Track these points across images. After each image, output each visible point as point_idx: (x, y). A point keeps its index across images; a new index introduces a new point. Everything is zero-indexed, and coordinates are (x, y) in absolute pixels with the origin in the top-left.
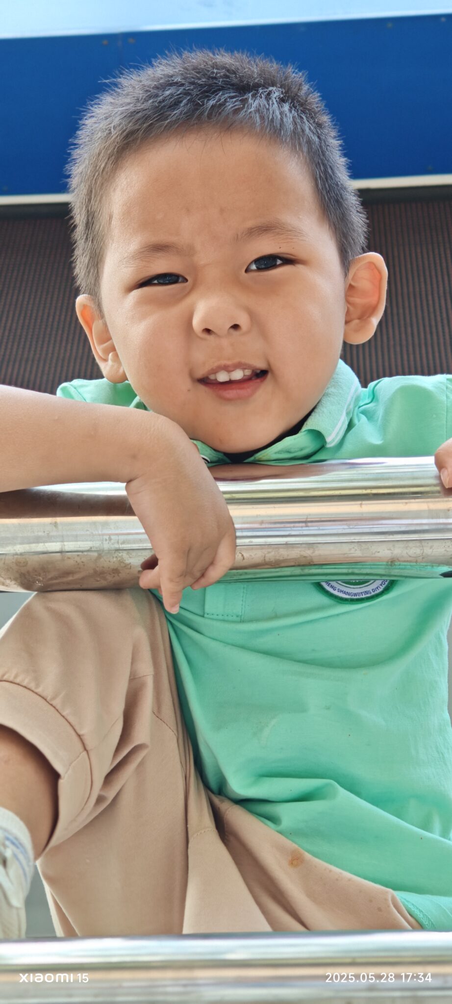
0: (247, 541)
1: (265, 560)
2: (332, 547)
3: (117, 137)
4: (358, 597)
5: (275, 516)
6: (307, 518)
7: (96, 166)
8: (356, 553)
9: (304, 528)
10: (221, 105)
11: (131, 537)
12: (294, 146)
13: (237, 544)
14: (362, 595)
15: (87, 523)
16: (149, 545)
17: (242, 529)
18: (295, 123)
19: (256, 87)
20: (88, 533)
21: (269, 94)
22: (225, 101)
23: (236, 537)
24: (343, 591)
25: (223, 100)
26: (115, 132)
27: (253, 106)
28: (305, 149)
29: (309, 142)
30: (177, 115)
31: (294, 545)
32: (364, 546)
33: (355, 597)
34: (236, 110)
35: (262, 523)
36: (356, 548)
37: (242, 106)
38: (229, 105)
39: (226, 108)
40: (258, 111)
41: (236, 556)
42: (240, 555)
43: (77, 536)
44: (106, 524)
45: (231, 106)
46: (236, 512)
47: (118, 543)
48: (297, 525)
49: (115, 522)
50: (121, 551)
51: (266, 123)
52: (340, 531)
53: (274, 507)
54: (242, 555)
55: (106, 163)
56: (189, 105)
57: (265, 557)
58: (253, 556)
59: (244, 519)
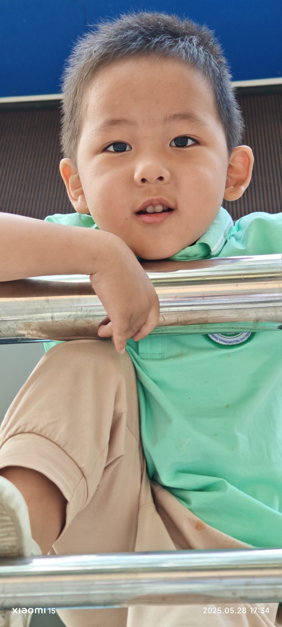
0: (166, 309)
1: (178, 321)
2: (219, 312)
3: (96, 57)
4: (231, 344)
5: (184, 293)
6: (203, 294)
7: (82, 75)
8: (233, 316)
9: (202, 301)
10: (162, 42)
11: (94, 308)
12: (204, 72)
13: (160, 311)
14: (234, 343)
15: (67, 300)
16: (105, 313)
17: (163, 302)
18: (206, 60)
19: (184, 34)
20: (68, 306)
21: (191, 40)
22: (165, 40)
23: (160, 307)
24: (222, 340)
25: (163, 39)
26: (95, 54)
27: (181, 45)
28: (211, 75)
29: (213, 71)
30: (134, 45)
31: (196, 311)
32: (240, 311)
33: (230, 344)
34: (171, 46)
35: (176, 297)
36: (234, 312)
37: (175, 44)
38: (167, 43)
39: (165, 44)
40: (184, 48)
41: (160, 319)
42: (162, 319)
43: (61, 308)
44: (79, 300)
45: (168, 43)
46: (159, 291)
47: (87, 311)
48: (197, 299)
49: (85, 299)
50: (88, 317)
51: (189, 56)
52: (224, 302)
53: (183, 288)
54: (164, 318)
55: (88, 73)
56: (142, 40)
57: (178, 319)
58: (171, 318)
59: (165, 296)
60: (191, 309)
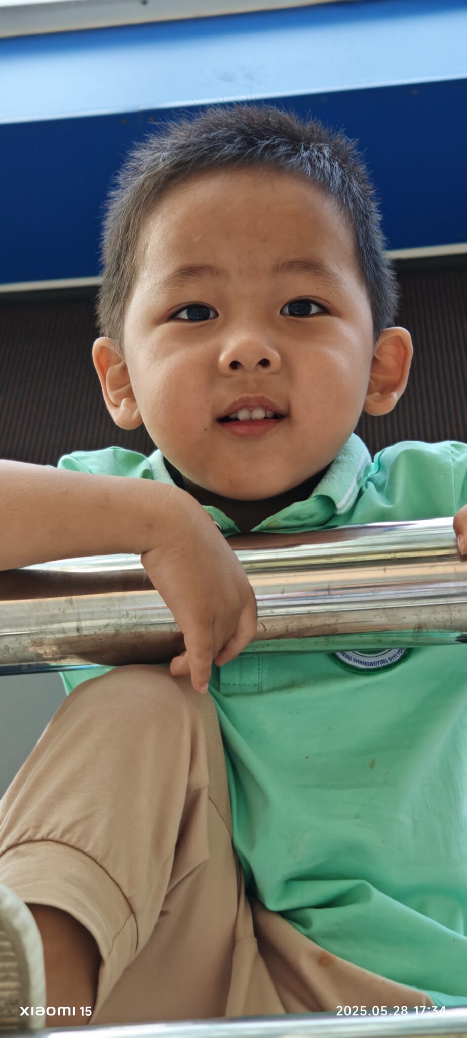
0: (268, 612)
1: (287, 630)
4: (374, 667)
8: (380, 620)
9: (327, 597)
10: (274, 147)
11: (149, 612)
14: (379, 665)
15: (102, 599)
17: (263, 600)
19: (309, 140)
20: (104, 609)
21: (321, 148)
22: (279, 144)
23: (257, 608)
24: (358, 661)
25: (276, 142)
26: (163, 163)
27: (305, 154)
28: (351, 207)
30: (228, 148)
31: (317, 614)
32: (390, 612)
33: (372, 667)
34: (288, 154)
36: (381, 614)
37: (294, 152)
38: (282, 148)
39: (279, 151)
40: (309, 159)
43: (93, 613)
44: (122, 599)
45: (284, 149)
46: (256, 582)
47: (136, 617)
49: (132, 597)
50: (139, 627)
52: (364, 598)
53: (296, 576)
54: (264, 626)
56: (242, 142)
57: (287, 628)
58: (275, 627)
59: (266, 589)
60: (309, 611)
